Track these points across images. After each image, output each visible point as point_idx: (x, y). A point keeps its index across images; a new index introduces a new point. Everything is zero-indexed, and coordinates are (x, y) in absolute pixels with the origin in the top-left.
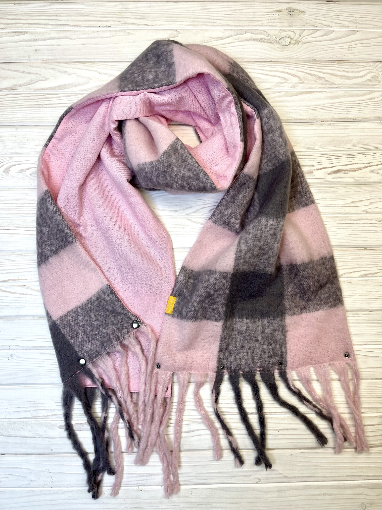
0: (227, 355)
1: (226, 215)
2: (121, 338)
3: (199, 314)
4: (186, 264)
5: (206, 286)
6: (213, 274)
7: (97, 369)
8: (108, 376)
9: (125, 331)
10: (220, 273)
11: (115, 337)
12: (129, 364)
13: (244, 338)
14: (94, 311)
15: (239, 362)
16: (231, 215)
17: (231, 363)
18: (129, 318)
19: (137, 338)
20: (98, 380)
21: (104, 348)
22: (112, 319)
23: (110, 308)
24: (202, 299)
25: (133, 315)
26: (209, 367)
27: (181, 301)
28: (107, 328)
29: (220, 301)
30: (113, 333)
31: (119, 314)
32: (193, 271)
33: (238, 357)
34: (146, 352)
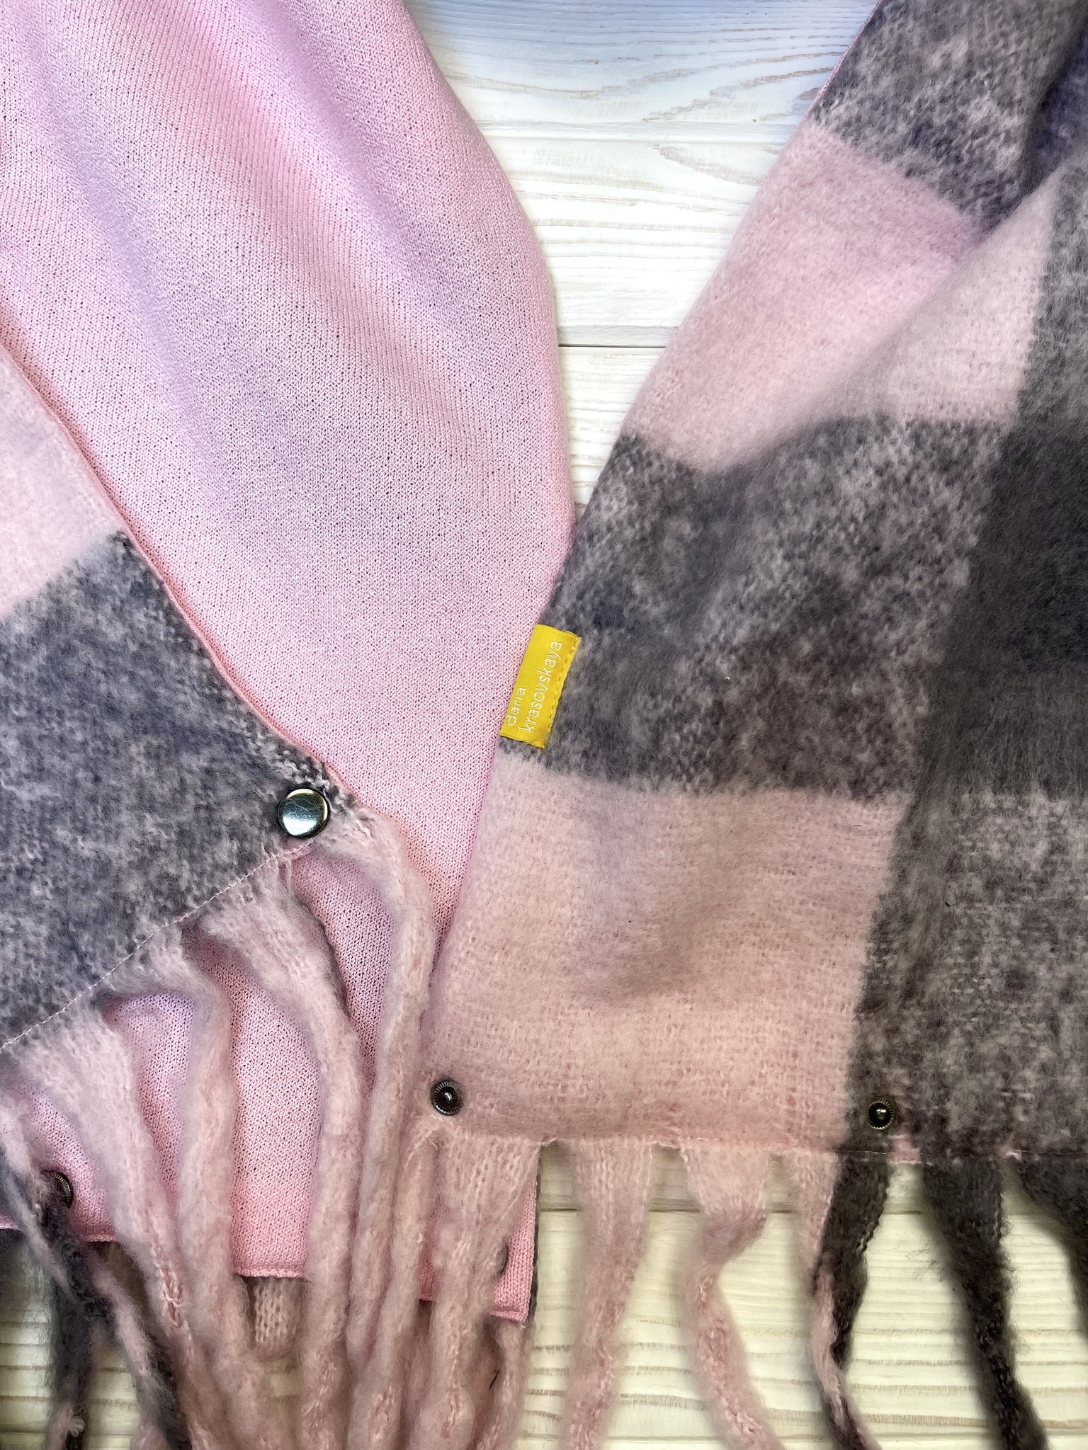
0: (910, 1030)
1: (935, 76)
2: (197, 900)
3: (744, 742)
4: (645, 421)
5: (808, 527)
6: (861, 441)
7: (24, 1107)
8: (95, 1160)
9: (226, 850)
10: (919, 433)
11: (158, 893)
12: (245, 1081)
13: (1032, 919)
14: (22, 712)
15: (999, 1083)
16: (968, 75)
17: (944, 1087)
18: (258, 767)
19: (304, 902)
20: (23, 1185)
21: (76, 962)
22: (142, 769)
23: (132, 698)
24: (774, 627)
25: (281, 745)
26: (792, 1113)
27: (613, 656)
28: (108, 831)
29: (898, 644)
30: (142, 865)
31: (190, 738)
32: (690, 473)
33: (987, 1048)
34: (360, 998)
